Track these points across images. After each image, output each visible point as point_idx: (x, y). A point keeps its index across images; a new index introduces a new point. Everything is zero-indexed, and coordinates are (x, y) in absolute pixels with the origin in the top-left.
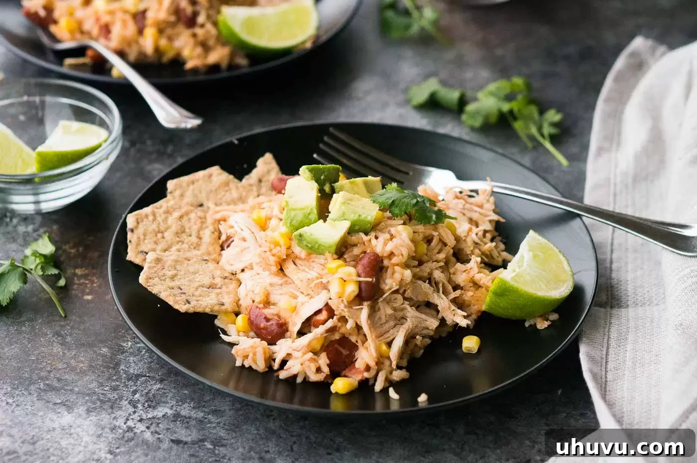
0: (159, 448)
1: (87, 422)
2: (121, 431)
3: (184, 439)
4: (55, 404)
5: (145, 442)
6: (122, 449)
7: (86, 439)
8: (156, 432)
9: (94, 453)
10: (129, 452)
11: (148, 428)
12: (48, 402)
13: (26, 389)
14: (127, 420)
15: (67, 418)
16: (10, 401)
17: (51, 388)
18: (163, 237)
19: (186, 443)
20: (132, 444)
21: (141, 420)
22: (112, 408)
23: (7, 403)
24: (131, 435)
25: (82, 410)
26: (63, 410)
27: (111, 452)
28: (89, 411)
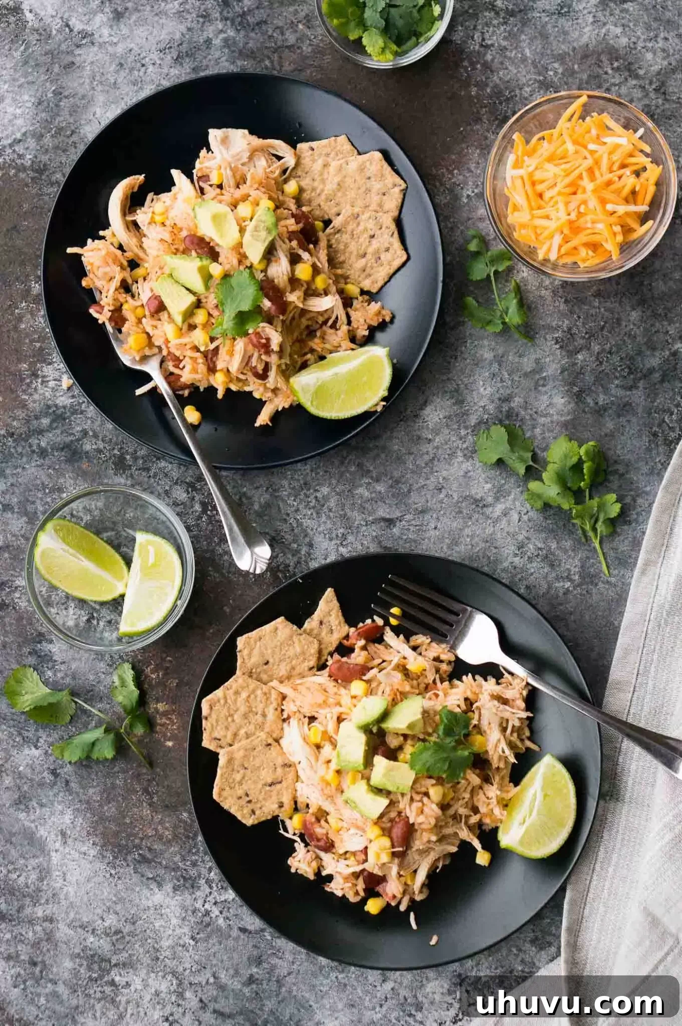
0: (230, 936)
1: (174, 902)
2: (200, 914)
3: (249, 927)
4: (148, 879)
5: (219, 929)
6: (202, 935)
7: (174, 921)
8: (228, 918)
9: (180, 938)
10: (206, 940)
11: (221, 912)
12: (143, 876)
13: (125, 860)
14: (205, 902)
15: (158, 897)
16: (113, 872)
17: (144, 860)
18: (233, 721)
19: (250, 932)
20: (209, 929)
21: (215, 903)
22: (193, 887)
23: (111, 874)
24: (207, 919)
25: (168, 887)
26: (153, 886)
27: (193, 938)
28: (175, 889)
